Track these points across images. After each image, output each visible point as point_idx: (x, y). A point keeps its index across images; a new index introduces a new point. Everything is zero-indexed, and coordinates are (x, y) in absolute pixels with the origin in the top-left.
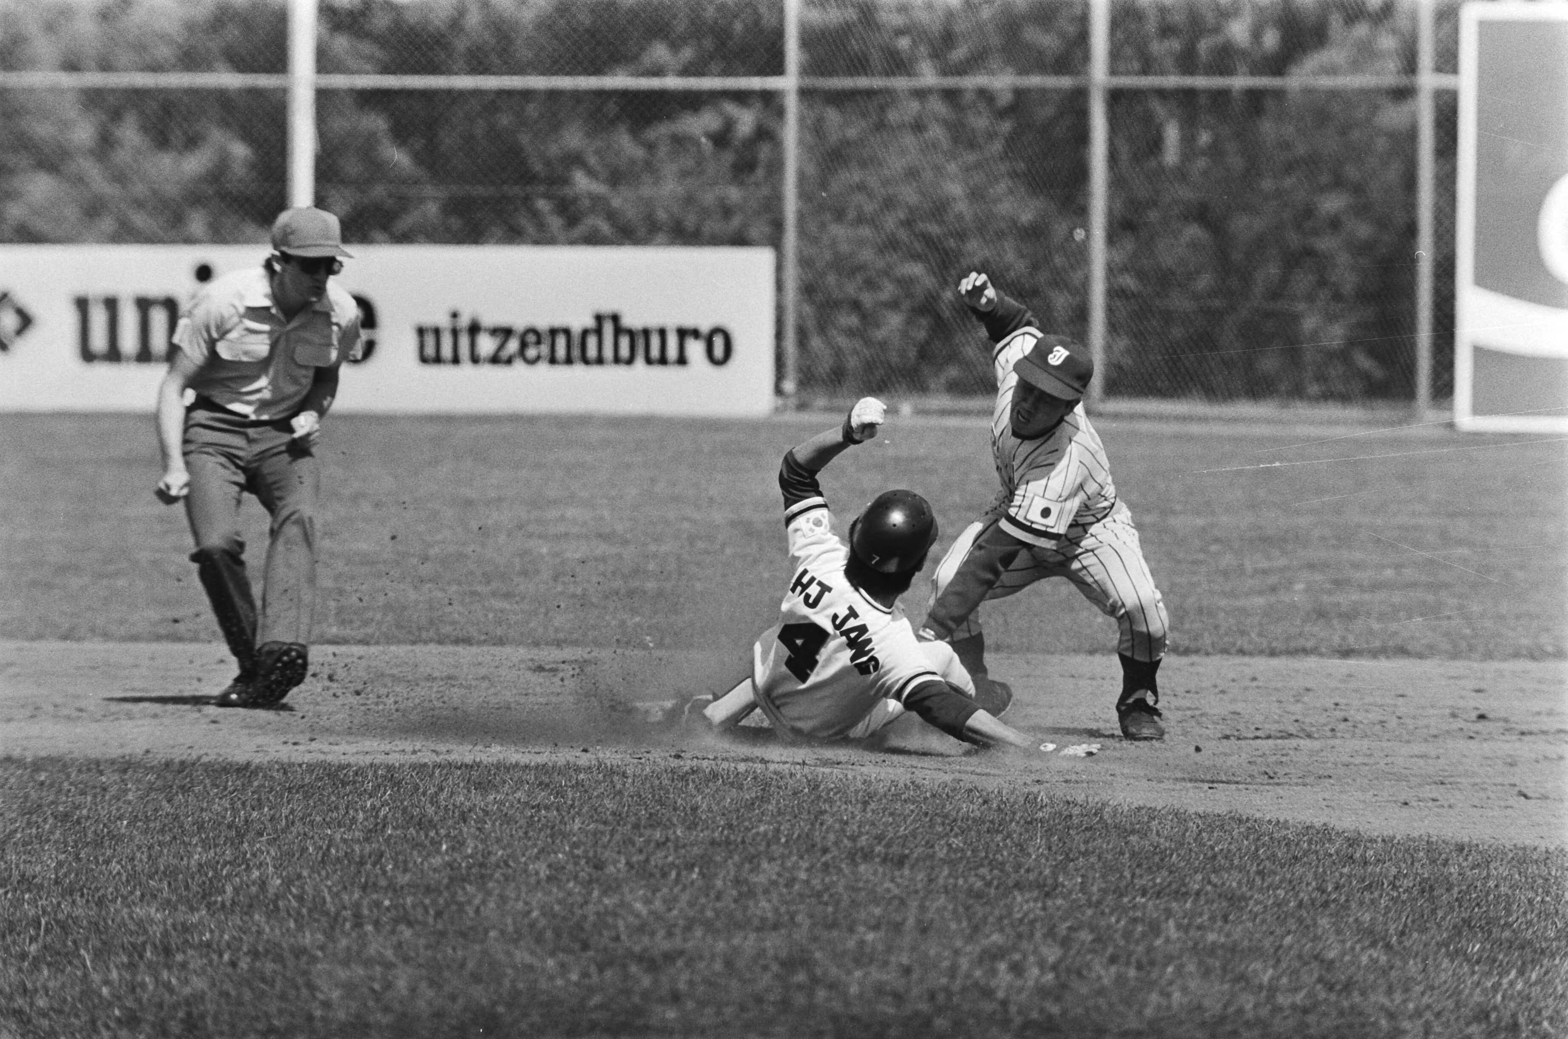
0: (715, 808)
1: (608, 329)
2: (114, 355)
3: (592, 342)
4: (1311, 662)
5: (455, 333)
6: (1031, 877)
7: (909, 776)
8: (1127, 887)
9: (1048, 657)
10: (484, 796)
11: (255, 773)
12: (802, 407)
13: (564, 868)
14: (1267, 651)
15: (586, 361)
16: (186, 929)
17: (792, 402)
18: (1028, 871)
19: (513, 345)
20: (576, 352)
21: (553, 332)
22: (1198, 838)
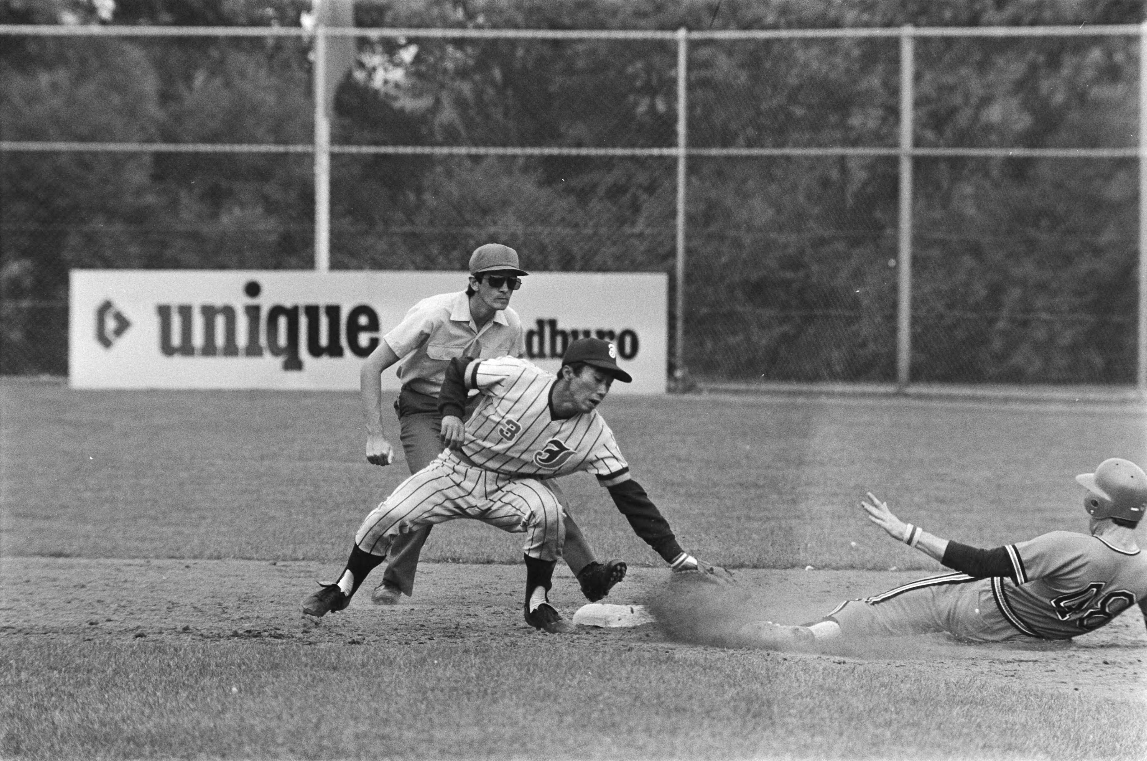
1: (547, 330)
2: (187, 349)
12: (688, 389)
17: (682, 386)
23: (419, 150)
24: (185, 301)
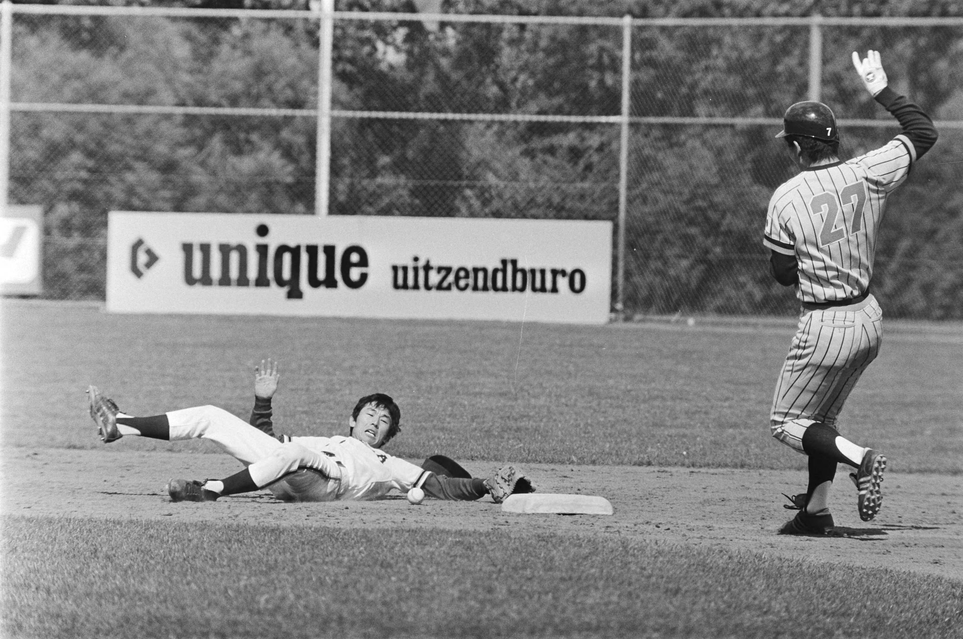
0: (564, 558)
1: (509, 268)
2: (206, 280)
3: (500, 276)
4: (935, 478)
5: (416, 269)
6: (756, 602)
7: (684, 541)
8: (814, 609)
9: (772, 471)
10: (423, 549)
11: (283, 532)
12: (627, 319)
13: (469, 593)
14: (908, 471)
15: (495, 289)
16: (235, 623)
17: (622, 316)
18: (755, 598)
19: (451, 278)
20: (490, 284)
21: (476, 270)
22: (859, 581)
23: (405, 115)
24: (205, 240)
